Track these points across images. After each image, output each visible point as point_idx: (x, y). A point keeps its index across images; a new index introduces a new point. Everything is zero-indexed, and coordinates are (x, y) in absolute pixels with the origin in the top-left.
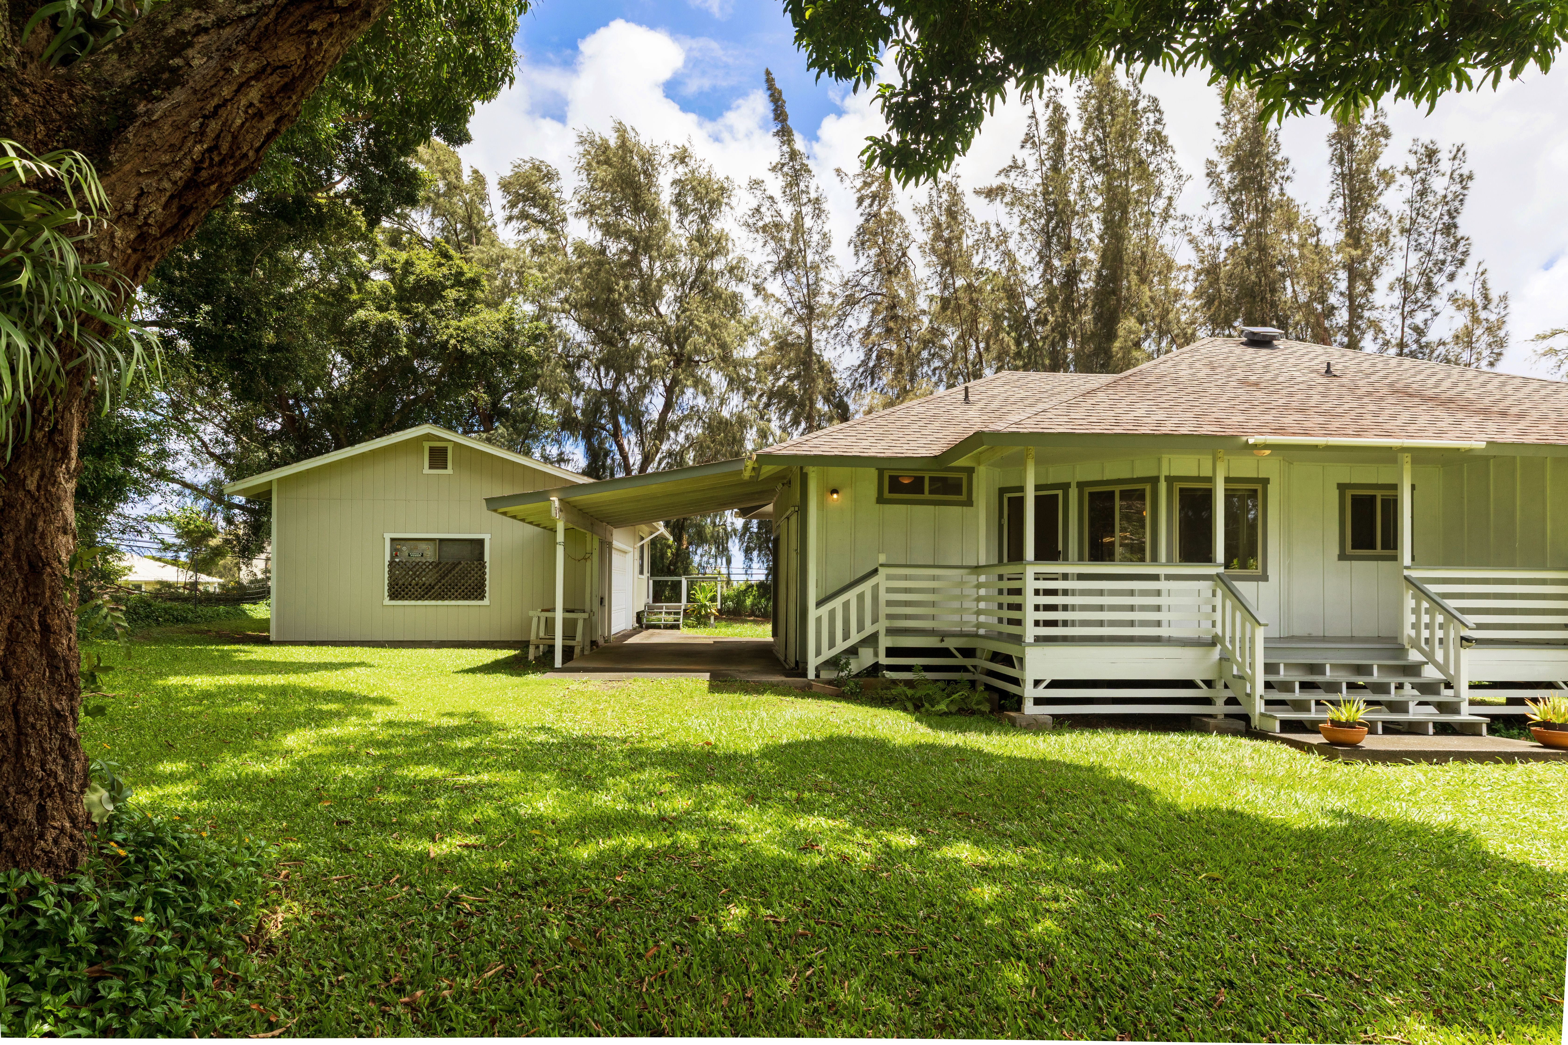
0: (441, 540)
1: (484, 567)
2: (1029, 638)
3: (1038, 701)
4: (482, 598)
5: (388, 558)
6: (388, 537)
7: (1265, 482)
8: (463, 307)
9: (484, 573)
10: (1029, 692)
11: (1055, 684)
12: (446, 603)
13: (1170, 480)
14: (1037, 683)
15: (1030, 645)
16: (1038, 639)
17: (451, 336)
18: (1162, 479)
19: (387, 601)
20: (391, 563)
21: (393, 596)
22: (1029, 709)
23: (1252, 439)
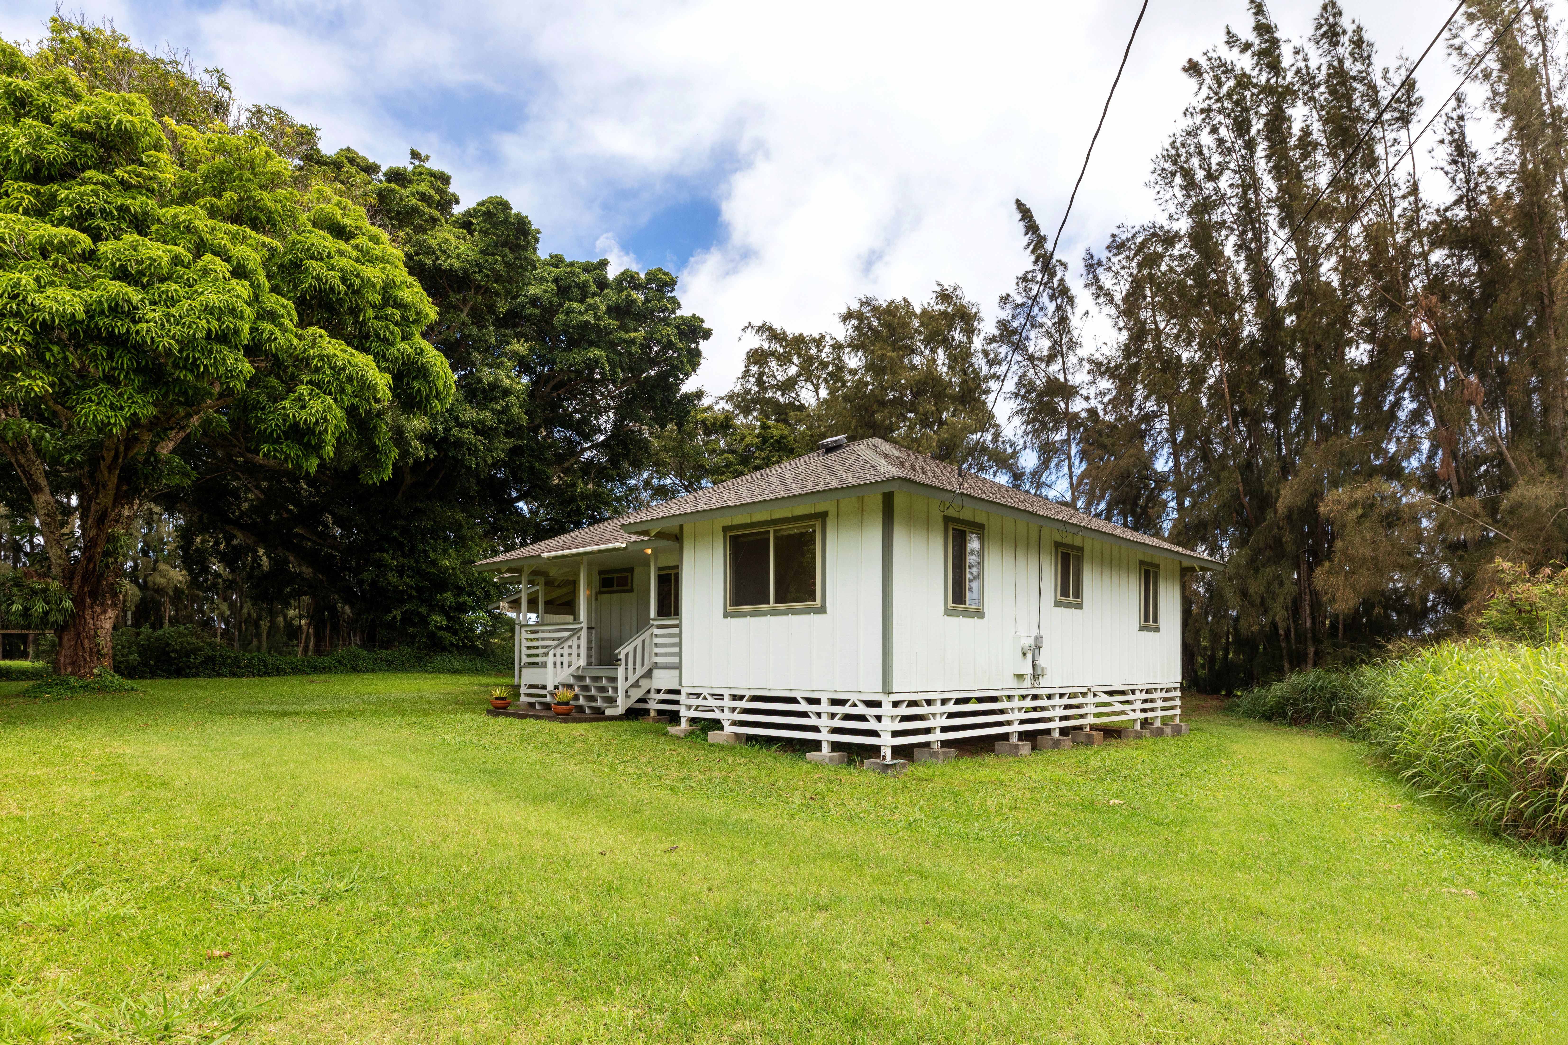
23: (544, 555)
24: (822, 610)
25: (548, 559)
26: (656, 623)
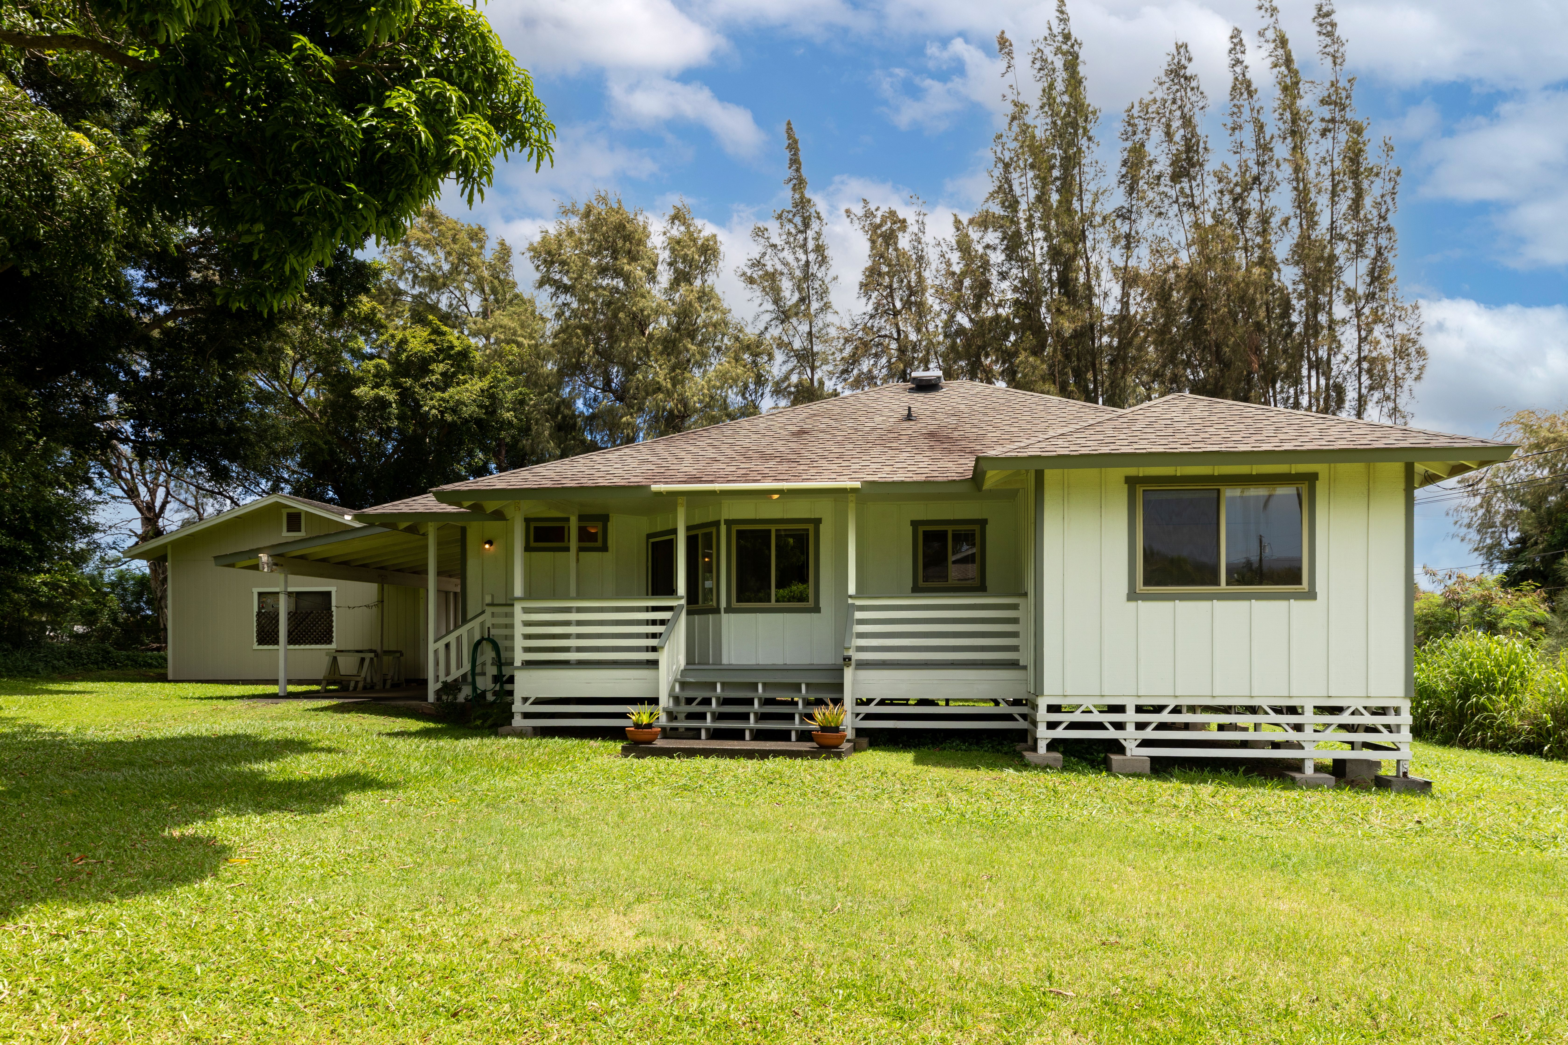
0: (298, 593)
1: (332, 616)
2: (518, 663)
3: (527, 716)
4: (330, 642)
5: (256, 609)
6: (256, 591)
7: (817, 522)
8: (448, 380)
9: (332, 621)
10: (518, 707)
11: (539, 701)
12: (302, 647)
13: (729, 523)
14: (525, 700)
15: (518, 668)
16: (528, 664)
17: (434, 407)
18: (722, 523)
19: (256, 646)
20: (259, 614)
21: (261, 642)
22: (518, 722)
23: (655, 487)
24: (1311, 595)
25: (659, 494)
26: (858, 602)
